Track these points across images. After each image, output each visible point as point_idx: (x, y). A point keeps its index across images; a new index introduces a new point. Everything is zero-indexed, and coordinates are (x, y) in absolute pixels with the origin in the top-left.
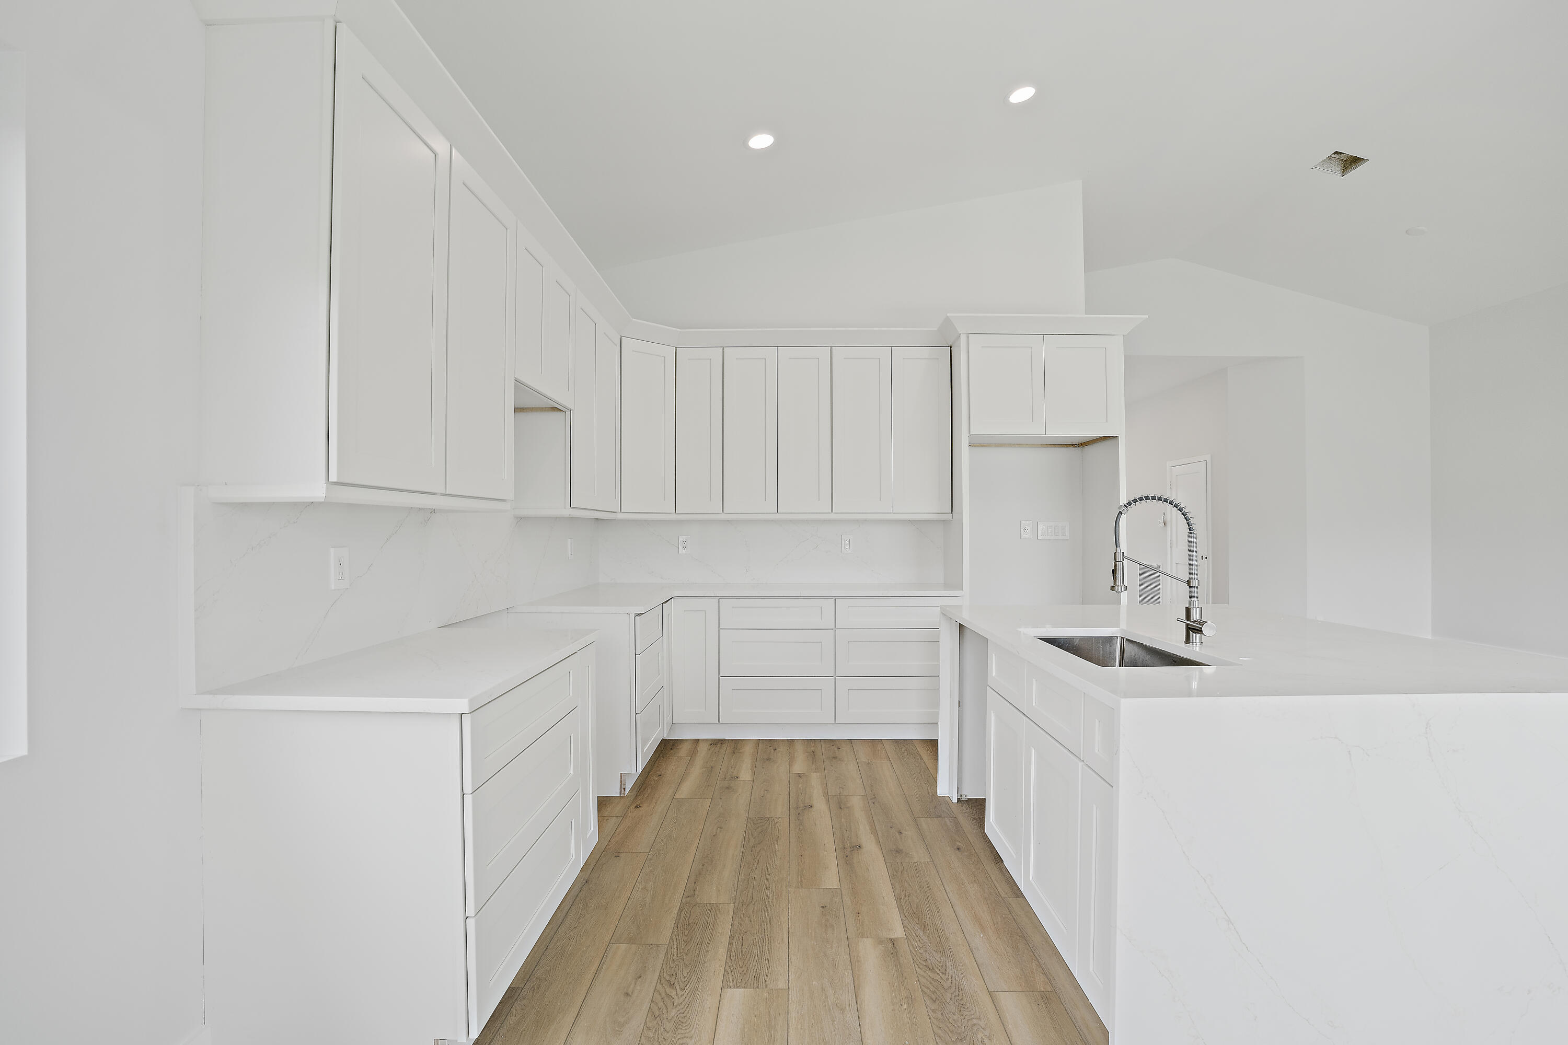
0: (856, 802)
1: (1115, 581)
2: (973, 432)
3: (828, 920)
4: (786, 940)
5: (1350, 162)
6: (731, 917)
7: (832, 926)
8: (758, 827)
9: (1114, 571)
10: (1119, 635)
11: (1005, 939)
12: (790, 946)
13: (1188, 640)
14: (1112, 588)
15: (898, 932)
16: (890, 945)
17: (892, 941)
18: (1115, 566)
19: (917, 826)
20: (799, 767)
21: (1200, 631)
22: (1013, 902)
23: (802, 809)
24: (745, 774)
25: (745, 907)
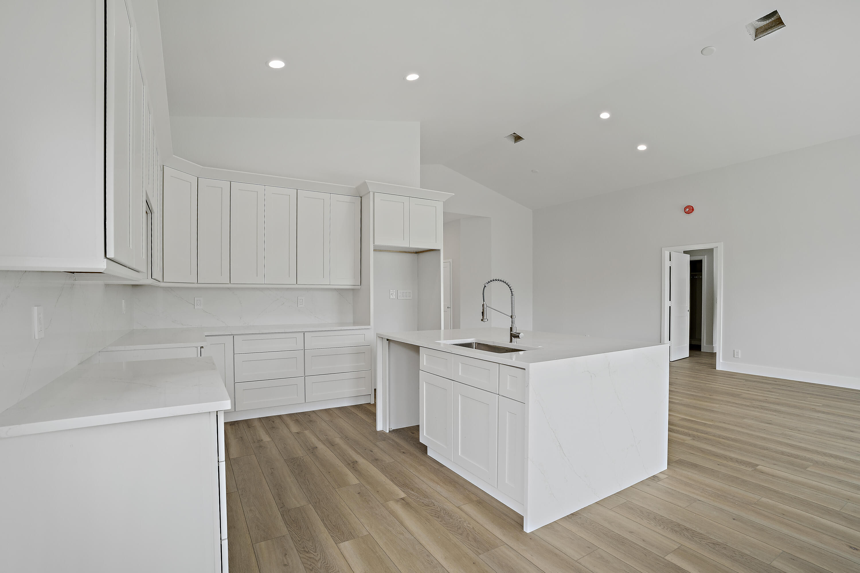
0: (338, 440)
1: (483, 317)
2: (375, 244)
3: (365, 499)
4: (352, 513)
5: (518, 138)
6: (314, 511)
7: (369, 500)
8: (294, 464)
9: (483, 313)
10: (475, 342)
11: (449, 485)
12: (356, 515)
13: (511, 341)
14: (482, 320)
15: (403, 495)
16: (403, 501)
17: (403, 499)
18: (483, 310)
19: (378, 446)
20: (295, 429)
21: (518, 337)
22: (441, 469)
23: (313, 450)
24: (266, 438)
25: (318, 504)
